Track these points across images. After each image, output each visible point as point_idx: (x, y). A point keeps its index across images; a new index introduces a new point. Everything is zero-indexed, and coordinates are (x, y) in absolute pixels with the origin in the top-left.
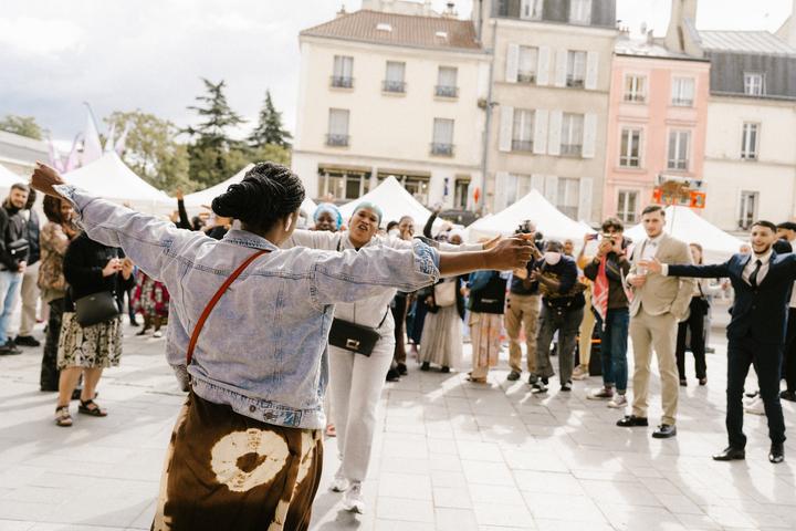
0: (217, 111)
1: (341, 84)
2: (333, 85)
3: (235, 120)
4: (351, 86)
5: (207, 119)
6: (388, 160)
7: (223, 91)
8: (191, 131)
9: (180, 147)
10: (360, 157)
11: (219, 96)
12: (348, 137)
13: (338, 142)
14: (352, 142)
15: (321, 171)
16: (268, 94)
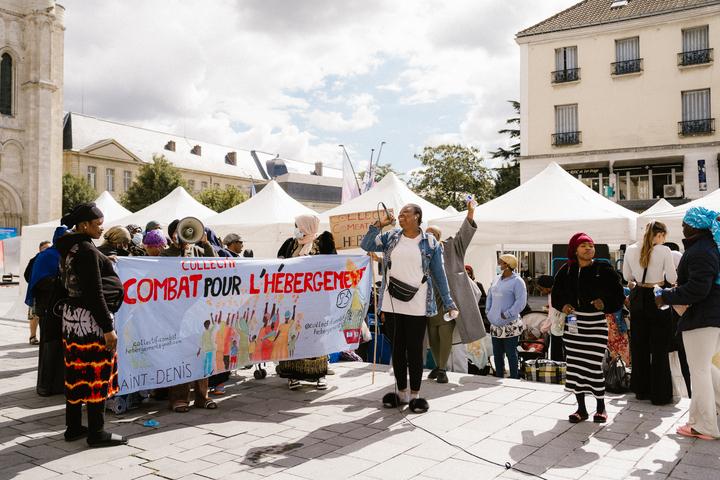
1: (564, 78)
2: (556, 81)
4: (577, 79)
6: (627, 150)
10: (594, 152)
12: (578, 133)
13: (567, 140)
14: (583, 137)
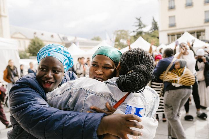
0: (140, 25)
1: (171, 8)
2: (169, 9)
3: (145, 26)
4: (174, 8)
5: (137, 28)
6: (189, 27)
7: (141, 19)
8: (134, 32)
9: (131, 37)
10: (180, 29)
11: (140, 21)
12: (175, 24)
13: (172, 26)
14: (177, 25)
15: (168, 35)
16: (153, 18)
